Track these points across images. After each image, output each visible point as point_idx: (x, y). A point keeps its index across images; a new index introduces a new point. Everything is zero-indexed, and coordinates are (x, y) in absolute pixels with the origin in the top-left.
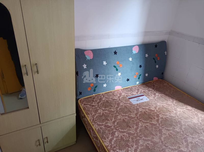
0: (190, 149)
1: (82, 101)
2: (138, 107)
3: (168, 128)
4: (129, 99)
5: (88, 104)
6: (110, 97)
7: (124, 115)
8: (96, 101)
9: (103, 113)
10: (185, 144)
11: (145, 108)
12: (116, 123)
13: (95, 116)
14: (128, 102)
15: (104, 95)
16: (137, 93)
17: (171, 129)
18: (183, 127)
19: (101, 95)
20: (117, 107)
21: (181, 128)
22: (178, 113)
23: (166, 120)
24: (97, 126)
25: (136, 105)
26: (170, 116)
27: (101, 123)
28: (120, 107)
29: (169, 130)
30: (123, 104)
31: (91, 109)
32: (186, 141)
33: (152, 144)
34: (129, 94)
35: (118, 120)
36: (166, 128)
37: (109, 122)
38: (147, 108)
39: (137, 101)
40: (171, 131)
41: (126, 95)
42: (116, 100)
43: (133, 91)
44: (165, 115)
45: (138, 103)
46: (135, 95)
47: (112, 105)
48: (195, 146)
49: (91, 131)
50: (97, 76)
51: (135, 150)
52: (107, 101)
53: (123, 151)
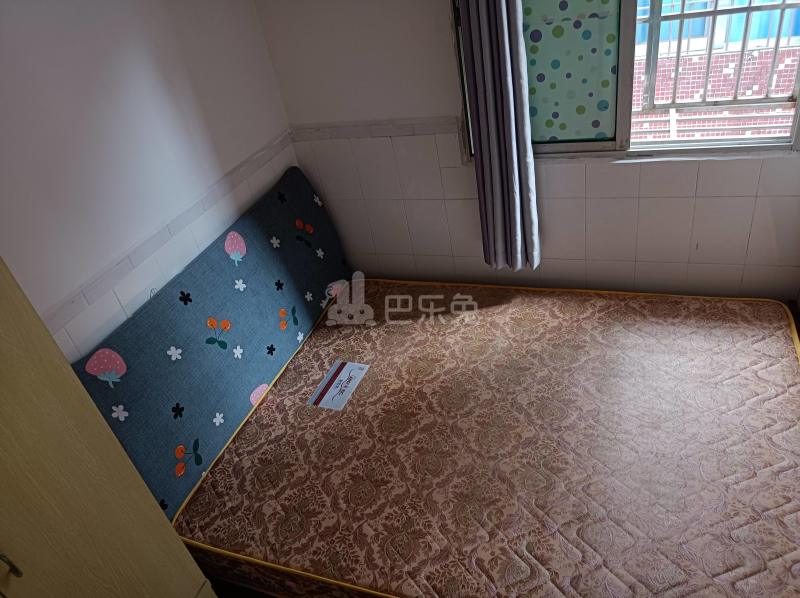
0: (540, 422)
1: (184, 524)
2: (359, 410)
3: (466, 409)
4: (317, 402)
5: (216, 517)
6: (260, 442)
7: (343, 460)
8: (231, 488)
9: (282, 505)
10: (522, 417)
11: (375, 398)
12: (341, 501)
13: (270, 534)
14: (321, 417)
15: (237, 449)
16: (321, 367)
17: (472, 404)
18: (491, 378)
19: (227, 456)
20: (307, 456)
21: (489, 386)
22: (457, 349)
23: (446, 391)
24: (299, 557)
25: (350, 408)
26: (446, 373)
27: (304, 541)
28: (313, 449)
29: (470, 413)
30: (313, 431)
31: (237, 527)
32: (520, 409)
33: (463, 478)
34: (305, 389)
35: (339, 490)
36: (462, 412)
37: (321, 516)
38: (381, 392)
39: (342, 391)
40: (477, 411)
41: (300, 398)
42: (283, 435)
43: (306, 372)
44: (433, 379)
45: (349, 397)
46: (320, 380)
47: (286, 461)
48: (542, 407)
49: (290, 583)
50: (178, 411)
51: (443, 528)
52: (260, 460)
53: (418, 559)
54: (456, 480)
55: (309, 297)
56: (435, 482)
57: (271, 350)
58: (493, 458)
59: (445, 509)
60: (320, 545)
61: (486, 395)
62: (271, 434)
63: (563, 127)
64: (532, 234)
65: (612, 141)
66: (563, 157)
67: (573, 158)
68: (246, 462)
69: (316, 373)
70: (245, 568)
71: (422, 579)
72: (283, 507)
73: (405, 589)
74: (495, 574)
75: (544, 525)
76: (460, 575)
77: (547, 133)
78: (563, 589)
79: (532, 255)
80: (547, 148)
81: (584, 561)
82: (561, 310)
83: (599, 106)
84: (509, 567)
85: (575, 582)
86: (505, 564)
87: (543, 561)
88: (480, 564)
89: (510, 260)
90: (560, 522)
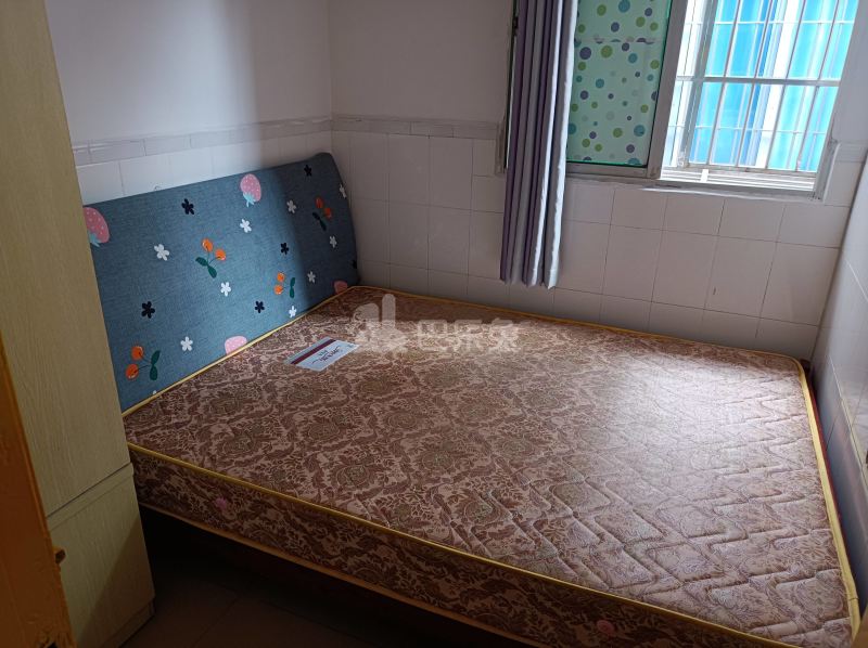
0: (529, 407)
2: (339, 374)
3: (454, 388)
4: (295, 362)
5: (156, 428)
6: (224, 381)
7: (311, 405)
8: (181, 409)
10: (511, 401)
11: (359, 367)
12: (299, 434)
13: (213, 447)
14: (297, 373)
15: (198, 382)
16: (308, 340)
17: (461, 385)
18: (486, 370)
19: (184, 386)
20: (272, 397)
21: (482, 376)
23: (435, 372)
24: (239, 468)
25: (329, 371)
26: (438, 362)
27: (248, 457)
28: (281, 394)
29: (458, 391)
30: (285, 381)
31: (178, 438)
32: (510, 395)
33: (438, 435)
34: (286, 351)
35: (300, 425)
36: (448, 389)
37: (273, 442)
38: (367, 365)
39: (324, 359)
40: (465, 391)
41: (278, 357)
42: (251, 380)
43: (290, 340)
45: (332, 363)
46: (304, 348)
47: (248, 397)
48: (534, 396)
49: (221, 501)
50: (148, 310)
51: (406, 467)
52: (220, 394)
53: (371, 486)
54: (428, 435)
55: (312, 277)
56: (405, 433)
57: (260, 307)
58: (473, 425)
59: (411, 454)
60: (266, 463)
61: (477, 381)
62: (238, 377)
63: (598, 148)
64: (552, 248)
65: (645, 168)
66: (594, 179)
67: (603, 180)
68: (204, 393)
69: (301, 343)
70: (174, 481)
71: (372, 502)
72: (234, 430)
73: (350, 507)
74: (453, 508)
75: (515, 479)
76: (414, 503)
77: (582, 153)
78: (524, 528)
79: (549, 273)
80: (581, 168)
81: (552, 510)
82: (569, 335)
83: (635, 131)
84: (469, 504)
85: (539, 525)
86: (465, 502)
87: (508, 504)
88: (439, 498)
89: (525, 275)
90: (533, 479)
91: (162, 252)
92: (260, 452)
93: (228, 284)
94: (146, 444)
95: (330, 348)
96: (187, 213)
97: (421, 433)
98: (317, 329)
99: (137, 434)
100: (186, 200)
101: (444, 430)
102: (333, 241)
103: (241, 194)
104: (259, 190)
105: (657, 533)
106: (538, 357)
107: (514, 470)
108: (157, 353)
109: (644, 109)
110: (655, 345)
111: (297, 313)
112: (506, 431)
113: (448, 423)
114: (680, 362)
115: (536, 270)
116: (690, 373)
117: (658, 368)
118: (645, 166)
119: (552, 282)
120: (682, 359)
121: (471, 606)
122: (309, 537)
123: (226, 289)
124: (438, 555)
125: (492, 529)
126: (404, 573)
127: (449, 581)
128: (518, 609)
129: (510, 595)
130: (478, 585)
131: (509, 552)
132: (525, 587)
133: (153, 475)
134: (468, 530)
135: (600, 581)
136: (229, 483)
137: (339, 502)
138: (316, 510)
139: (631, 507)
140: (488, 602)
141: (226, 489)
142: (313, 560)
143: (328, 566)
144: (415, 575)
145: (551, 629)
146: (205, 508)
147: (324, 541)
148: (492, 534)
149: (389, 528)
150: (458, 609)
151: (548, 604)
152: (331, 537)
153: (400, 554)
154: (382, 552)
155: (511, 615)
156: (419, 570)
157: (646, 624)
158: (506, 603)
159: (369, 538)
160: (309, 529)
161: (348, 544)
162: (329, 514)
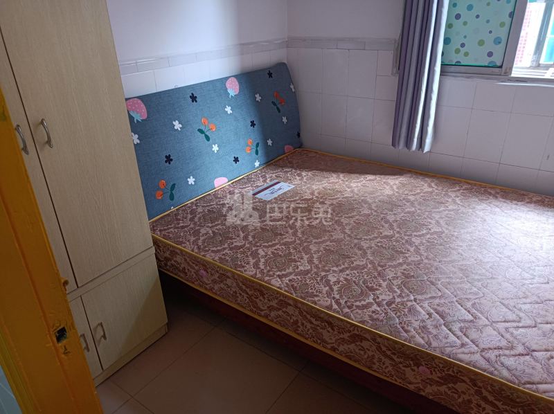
0: (398, 230)
3: (350, 215)
4: (255, 194)
5: (171, 228)
6: (212, 203)
8: (186, 218)
10: (386, 225)
11: (292, 199)
12: (250, 237)
13: (200, 241)
15: (197, 203)
16: (264, 181)
17: (355, 214)
19: (189, 205)
21: (370, 208)
22: (356, 189)
23: (340, 205)
24: (213, 254)
26: (343, 198)
27: (219, 248)
29: (352, 217)
31: (182, 234)
32: (387, 222)
33: (334, 244)
34: (250, 188)
35: (251, 232)
36: (346, 216)
37: (234, 240)
38: (297, 198)
39: (272, 193)
40: (357, 217)
41: (245, 191)
42: (228, 204)
43: (254, 181)
44: (334, 199)
45: (276, 196)
46: (261, 186)
48: (403, 224)
49: (202, 271)
50: (169, 159)
51: (310, 261)
52: (209, 210)
53: (287, 271)
54: (328, 243)
55: (270, 142)
56: (314, 241)
57: (236, 160)
58: (358, 239)
59: (315, 254)
60: (228, 252)
61: (366, 212)
62: (220, 201)
63: (466, 54)
64: (428, 125)
65: (501, 69)
66: (463, 77)
67: (468, 77)
68: (200, 210)
69: (260, 183)
70: (178, 258)
71: (286, 280)
72: (213, 232)
73: (273, 282)
74: (335, 288)
75: (379, 274)
76: (312, 283)
77: (454, 58)
78: (379, 304)
79: (425, 142)
80: (453, 69)
81: (400, 296)
82: (436, 185)
83: (494, 41)
84: (346, 287)
85: (389, 304)
86: (343, 285)
87: (372, 289)
88: (328, 282)
89: (408, 143)
90: (391, 275)
91: (177, 125)
92: (226, 245)
93: (216, 145)
94: (164, 237)
95: (276, 187)
96: (193, 101)
97: (324, 242)
98: (271, 175)
99: (160, 231)
100: (192, 94)
101: (338, 241)
102: (285, 120)
103: (227, 89)
104: (238, 87)
105: (471, 318)
106: (412, 198)
107: (379, 268)
108: (174, 185)
109: (502, 25)
110: (498, 193)
111: (260, 165)
112: (379, 244)
113: (342, 236)
114: (514, 206)
115: (415, 140)
116: (521, 214)
117: (497, 210)
118: (501, 67)
119: (427, 148)
120: (517, 205)
121: (341, 348)
122: (250, 297)
123: (215, 148)
124: (322, 315)
125: (358, 303)
126: (303, 324)
127: (329, 332)
128: (370, 353)
129: (365, 344)
130: (346, 336)
131: (367, 318)
132: (374, 340)
133: (167, 254)
134: (342, 302)
135: (423, 342)
136: (207, 262)
137: (267, 278)
138: (253, 282)
139: (455, 299)
140: (352, 346)
141: (205, 265)
142: (251, 311)
143: (260, 316)
144: (309, 326)
145: (390, 368)
146: (194, 275)
147: (258, 300)
148: (357, 307)
149: (294, 296)
150: (334, 349)
151: (389, 353)
152: (261, 298)
153: (301, 313)
154: (290, 310)
155: (366, 356)
156: (311, 323)
157: (451, 372)
158: (363, 349)
159: (284, 301)
160: (250, 293)
161: (271, 303)
162: (261, 285)
